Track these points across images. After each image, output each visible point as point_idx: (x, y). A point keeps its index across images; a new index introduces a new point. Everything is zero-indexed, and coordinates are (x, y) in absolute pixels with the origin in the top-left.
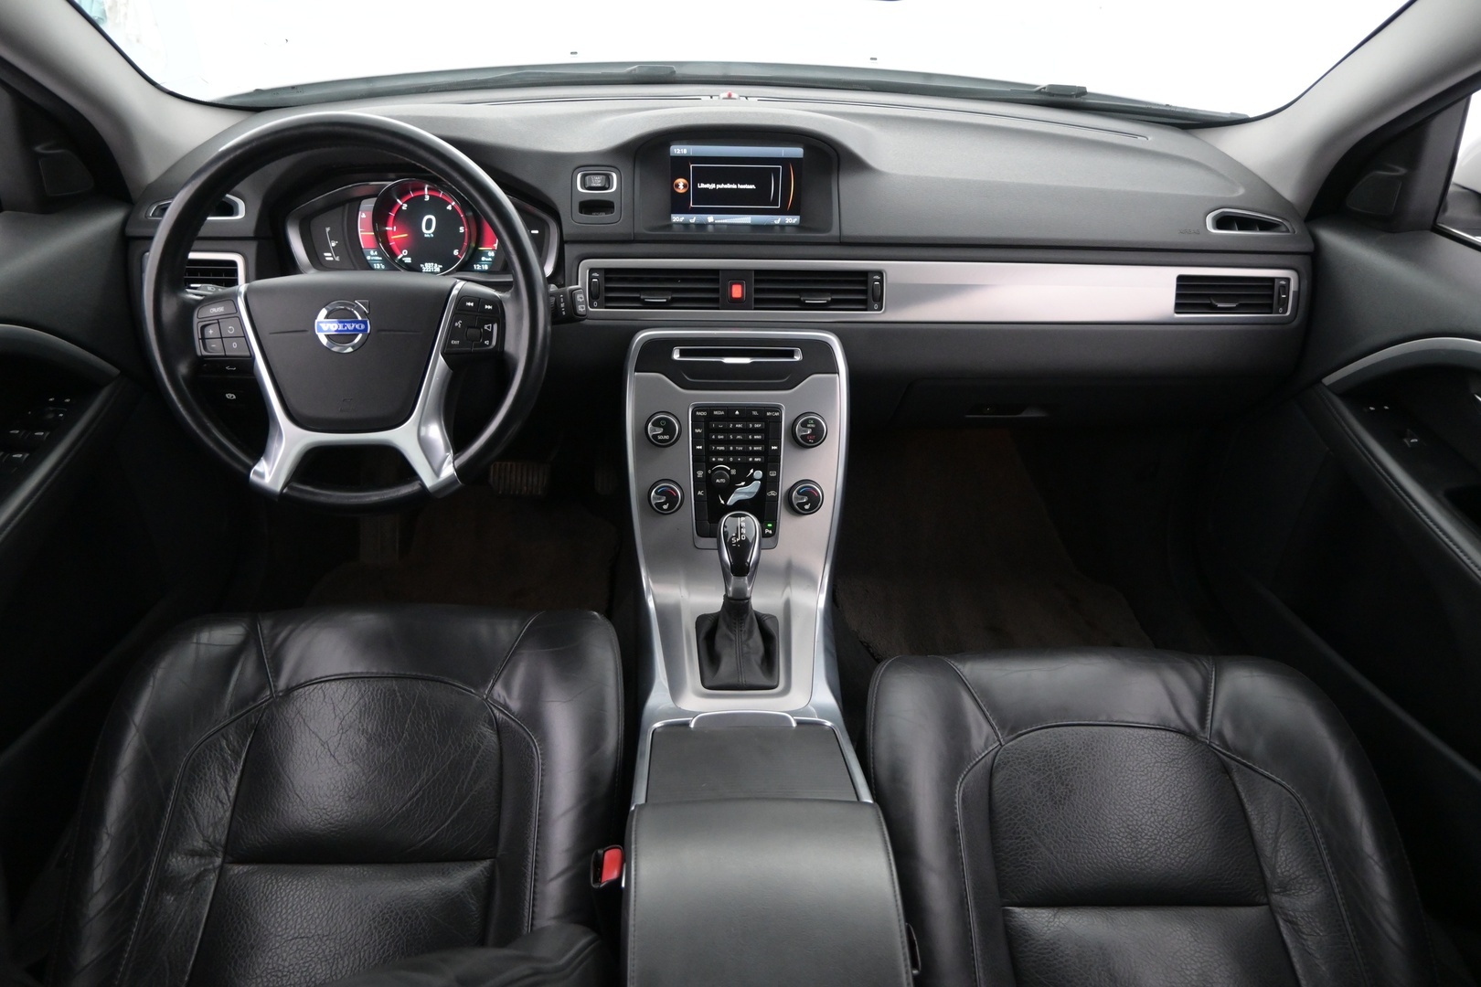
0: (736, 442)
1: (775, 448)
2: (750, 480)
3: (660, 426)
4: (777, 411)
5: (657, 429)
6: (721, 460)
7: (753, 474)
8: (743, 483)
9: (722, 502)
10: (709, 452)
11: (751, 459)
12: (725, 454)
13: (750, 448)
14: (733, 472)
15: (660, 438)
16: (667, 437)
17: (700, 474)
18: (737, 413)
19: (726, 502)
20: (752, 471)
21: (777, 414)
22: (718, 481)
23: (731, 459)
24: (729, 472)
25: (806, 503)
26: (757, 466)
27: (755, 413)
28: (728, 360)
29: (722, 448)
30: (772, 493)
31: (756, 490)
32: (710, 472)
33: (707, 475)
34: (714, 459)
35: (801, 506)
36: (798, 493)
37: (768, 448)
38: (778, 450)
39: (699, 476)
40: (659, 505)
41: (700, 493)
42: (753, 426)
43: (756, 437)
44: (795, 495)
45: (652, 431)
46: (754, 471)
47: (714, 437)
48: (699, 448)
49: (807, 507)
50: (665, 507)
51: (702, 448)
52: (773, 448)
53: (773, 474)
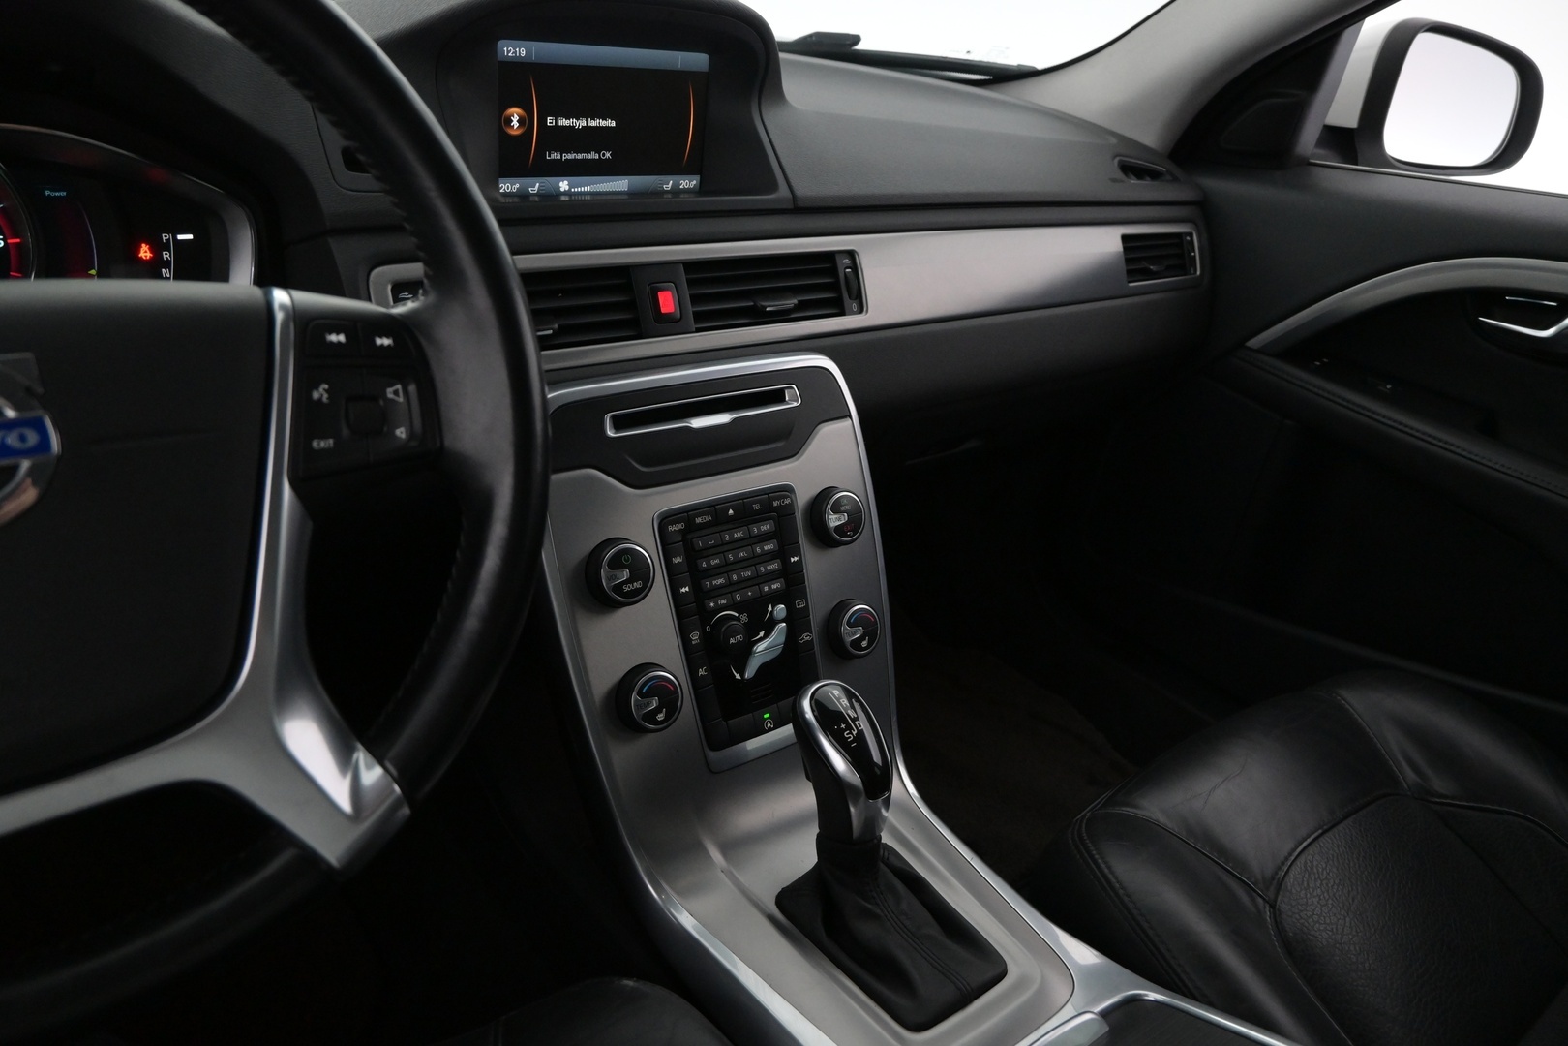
0: (741, 564)
1: (796, 559)
2: (769, 626)
3: (623, 568)
4: (786, 497)
5: (617, 573)
6: (723, 602)
7: (772, 613)
8: (762, 634)
9: (738, 676)
10: (700, 594)
11: (766, 589)
12: (730, 587)
13: (762, 569)
14: (744, 618)
15: (626, 589)
16: (637, 585)
17: (695, 637)
18: (731, 512)
19: (742, 675)
20: (770, 608)
21: (787, 501)
22: (732, 641)
23: (738, 597)
24: (738, 619)
25: (861, 639)
26: (775, 598)
27: (756, 507)
28: (698, 423)
29: (720, 581)
30: (806, 637)
31: (782, 639)
32: (708, 629)
33: (704, 635)
34: (712, 605)
35: (856, 644)
36: (849, 623)
37: (785, 562)
38: (800, 562)
39: (693, 643)
40: (651, 717)
41: (701, 672)
42: (759, 529)
43: (766, 548)
44: (845, 629)
45: (610, 579)
46: (773, 608)
47: (704, 565)
48: (683, 590)
49: (864, 644)
50: (661, 717)
51: (687, 589)
52: (792, 559)
53: (800, 605)
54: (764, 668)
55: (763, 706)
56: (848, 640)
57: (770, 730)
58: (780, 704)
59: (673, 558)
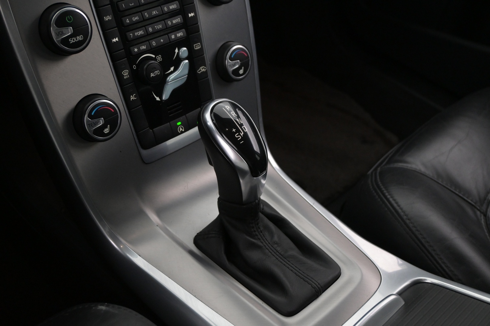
0: (153, 20)
2: (177, 63)
3: (67, 25)
5: (64, 30)
6: (144, 47)
7: (178, 53)
8: (172, 69)
9: (158, 99)
10: (127, 43)
11: (173, 37)
12: (148, 37)
13: (169, 23)
14: (159, 58)
15: (72, 41)
16: (80, 38)
17: (126, 74)
19: (161, 97)
20: (177, 51)
22: (152, 75)
23: (154, 43)
24: (155, 59)
25: (239, 68)
26: (180, 43)
29: (140, 33)
30: (202, 69)
31: (186, 72)
32: (134, 67)
33: (132, 72)
34: (136, 50)
35: (236, 72)
36: (231, 59)
37: (185, 17)
38: (195, 17)
39: (125, 78)
40: (99, 131)
41: (132, 98)
43: (171, 7)
44: (228, 62)
45: (58, 34)
46: (179, 50)
47: (128, 21)
48: (114, 40)
49: (241, 72)
50: (106, 131)
51: (117, 39)
52: (190, 15)
53: (197, 47)
54: (175, 92)
55: (176, 117)
56: (231, 70)
57: (182, 132)
58: (187, 115)
59: (105, 17)
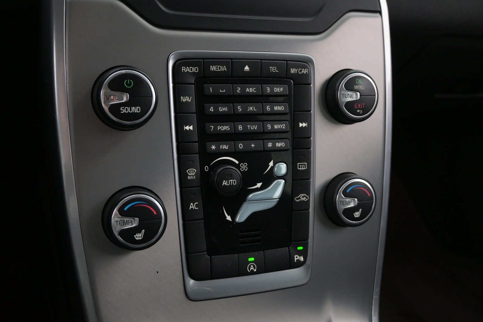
0: (249, 117)
1: (304, 125)
3: (123, 90)
4: (305, 67)
6: (225, 147)
7: (272, 168)
8: (259, 185)
9: (229, 218)
10: (204, 135)
11: (270, 145)
12: (234, 136)
13: (269, 126)
14: (244, 167)
15: (124, 110)
16: (136, 110)
17: (192, 173)
18: (247, 68)
19: (233, 217)
20: (271, 164)
21: (304, 71)
22: (225, 183)
23: (241, 146)
24: (238, 166)
25: (355, 209)
26: (278, 156)
27: (273, 69)
29: (225, 128)
30: (302, 197)
31: (279, 194)
32: (206, 168)
33: (202, 174)
34: (213, 147)
35: (349, 212)
36: (344, 193)
37: (294, 125)
38: (308, 129)
39: (189, 178)
40: (128, 234)
41: (192, 206)
42: (272, 90)
43: (276, 108)
44: (339, 196)
45: (107, 98)
46: (275, 164)
47: (212, 109)
48: (187, 128)
49: (357, 214)
50: (139, 236)
51: (191, 128)
52: (301, 125)
53: (302, 167)
54: (255, 216)
55: (250, 251)
56: (341, 208)
57: (252, 273)
58: (267, 252)
59: (182, 97)
